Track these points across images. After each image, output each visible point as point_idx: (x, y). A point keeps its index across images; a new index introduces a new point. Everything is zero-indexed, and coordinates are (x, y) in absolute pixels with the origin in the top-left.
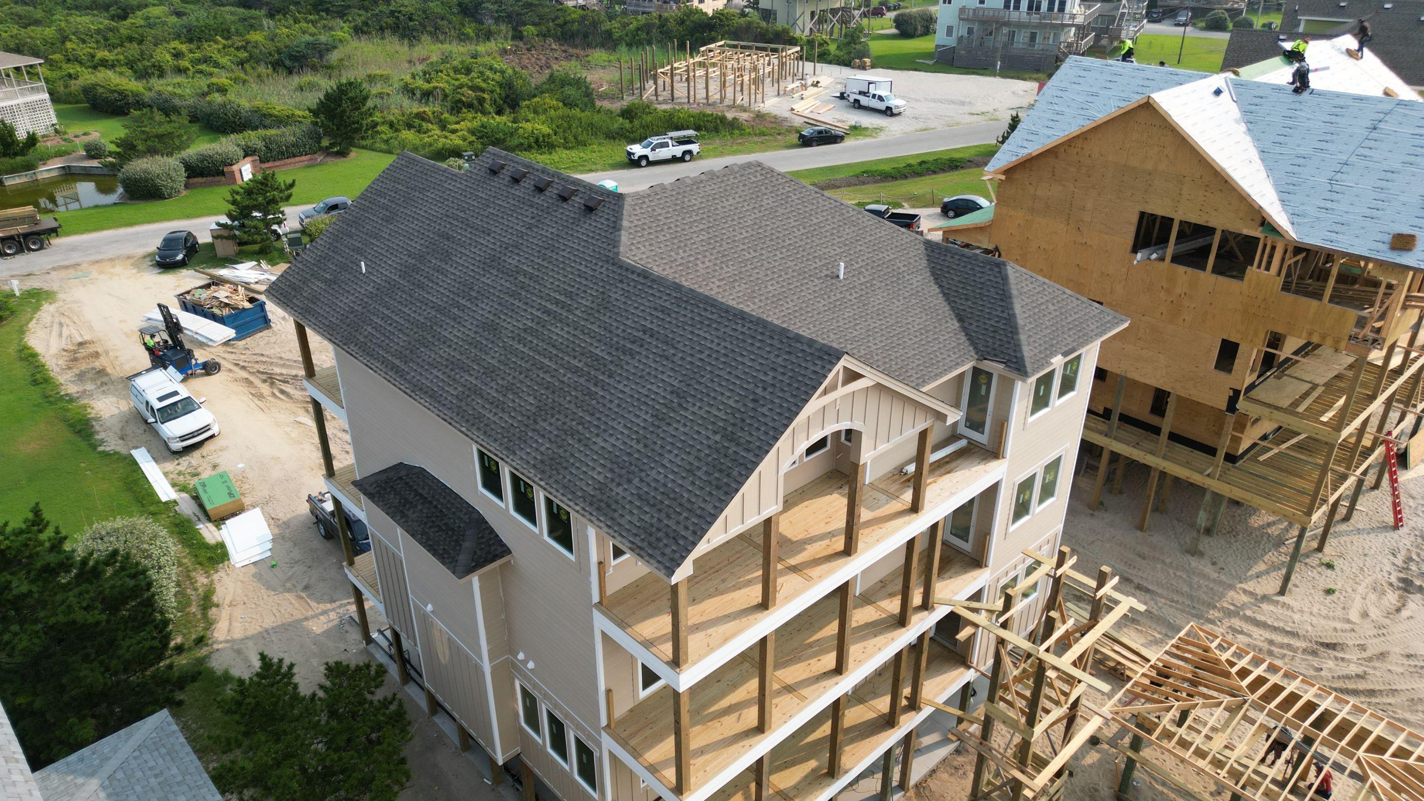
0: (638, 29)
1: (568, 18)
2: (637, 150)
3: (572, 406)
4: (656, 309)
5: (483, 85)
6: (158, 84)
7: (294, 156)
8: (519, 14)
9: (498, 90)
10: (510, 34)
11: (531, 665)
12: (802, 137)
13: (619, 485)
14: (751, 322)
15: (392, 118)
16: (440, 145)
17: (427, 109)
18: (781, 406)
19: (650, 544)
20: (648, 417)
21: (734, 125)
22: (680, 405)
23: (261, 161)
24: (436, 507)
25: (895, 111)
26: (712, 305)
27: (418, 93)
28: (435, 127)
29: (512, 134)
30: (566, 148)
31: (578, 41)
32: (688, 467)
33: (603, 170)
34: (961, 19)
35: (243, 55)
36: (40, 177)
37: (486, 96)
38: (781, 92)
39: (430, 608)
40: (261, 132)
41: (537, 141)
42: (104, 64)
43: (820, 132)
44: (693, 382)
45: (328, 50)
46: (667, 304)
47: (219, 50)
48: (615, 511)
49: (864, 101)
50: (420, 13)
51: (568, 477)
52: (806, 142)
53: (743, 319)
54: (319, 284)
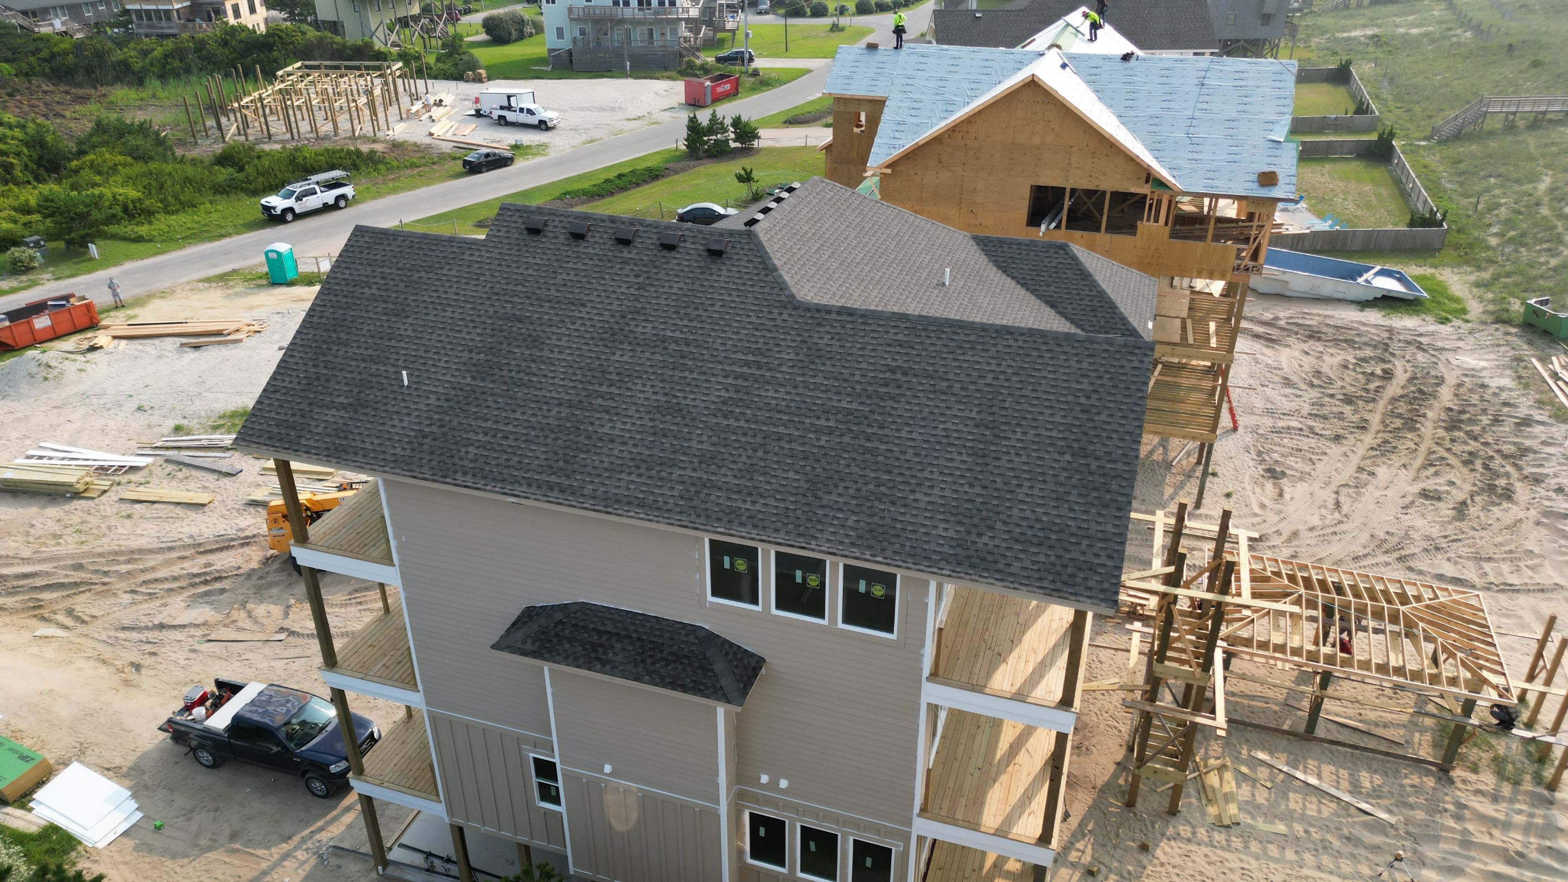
0: (166, 56)
1: (55, 50)
2: (277, 202)
3: (854, 469)
4: (890, 345)
9: (25, 150)
11: (784, 784)
12: (466, 163)
13: (980, 535)
14: (1022, 334)
18: (1120, 409)
19: (1065, 583)
20: (965, 458)
21: (372, 160)
22: (996, 436)
24: (640, 639)
25: (550, 124)
26: (961, 327)
30: (168, 213)
31: (80, 78)
32: (1054, 496)
34: (572, 20)
37: (11, 160)
38: (404, 116)
39: (608, 769)
41: (125, 209)
43: (487, 155)
44: (995, 409)
46: (900, 337)
48: (996, 562)
49: (511, 117)
51: (908, 544)
52: (473, 168)
53: (1011, 333)
54: (333, 412)
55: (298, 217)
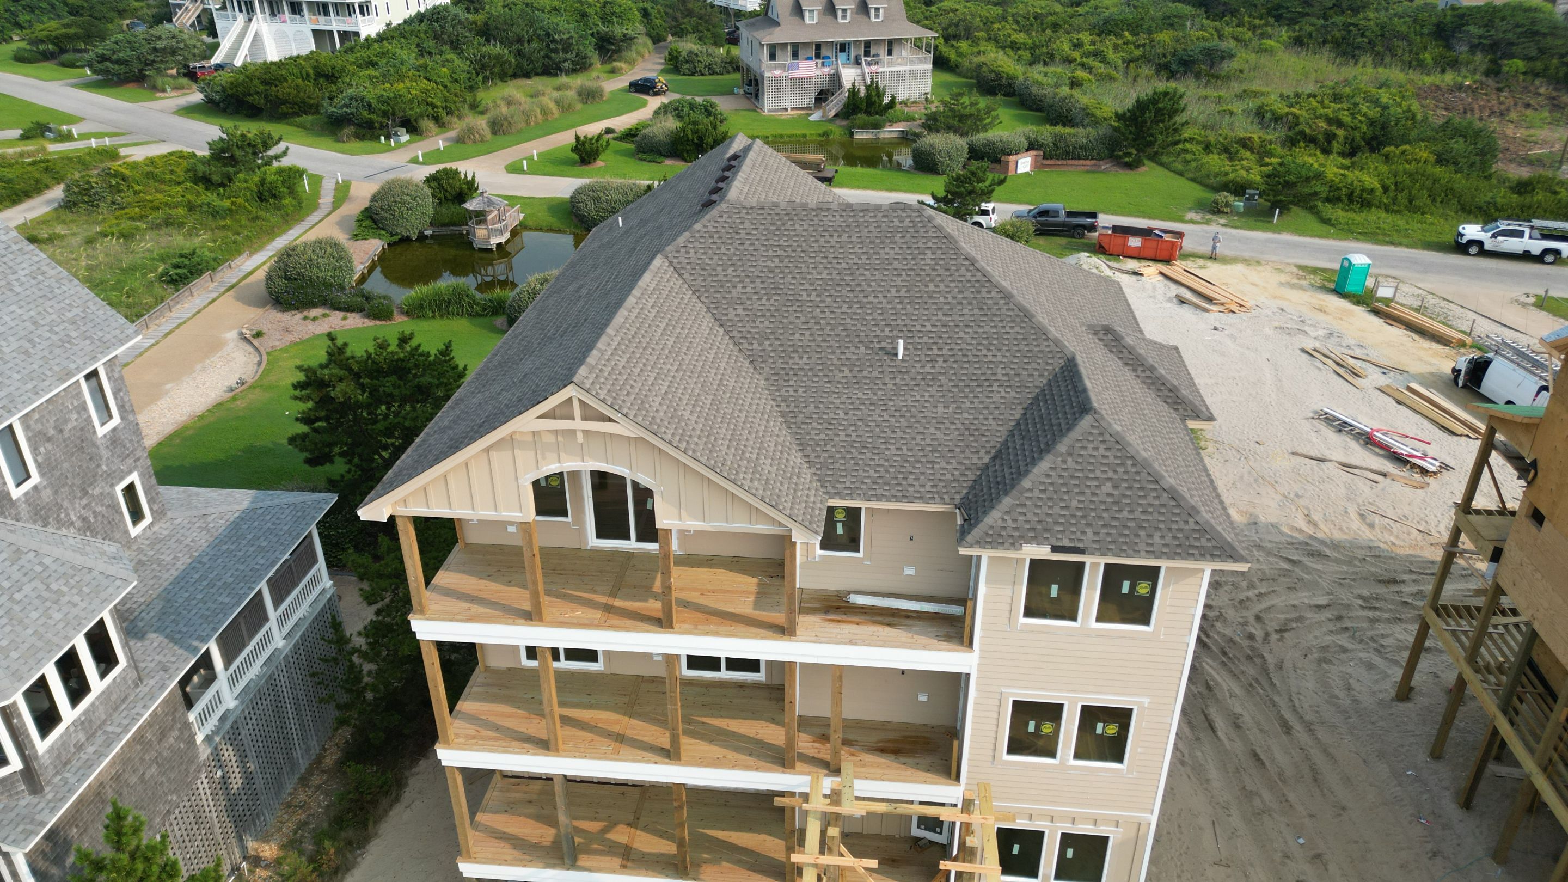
2: (1472, 231)
5: (1347, 119)
6: (1037, 73)
7: (1079, 158)
8: (1513, 44)
9: (1365, 128)
10: (1485, 66)
15: (1212, 139)
16: (1232, 176)
17: (1255, 137)
23: (1045, 157)
27: (1268, 115)
28: (1252, 157)
29: (1308, 180)
30: (1387, 210)
33: (1407, 246)
35: (1138, 53)
36: (882, 136)
37: (1341, 133)
40: (1059, 129)
41: (1350, 196)
42: (1014, 46)
45: (1223, 58)
47: (1116, 47)
50: (1376, 29)
55: (1484, 253)
